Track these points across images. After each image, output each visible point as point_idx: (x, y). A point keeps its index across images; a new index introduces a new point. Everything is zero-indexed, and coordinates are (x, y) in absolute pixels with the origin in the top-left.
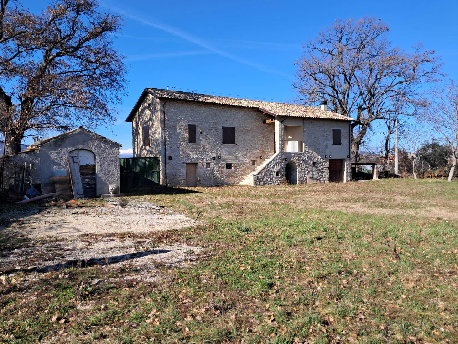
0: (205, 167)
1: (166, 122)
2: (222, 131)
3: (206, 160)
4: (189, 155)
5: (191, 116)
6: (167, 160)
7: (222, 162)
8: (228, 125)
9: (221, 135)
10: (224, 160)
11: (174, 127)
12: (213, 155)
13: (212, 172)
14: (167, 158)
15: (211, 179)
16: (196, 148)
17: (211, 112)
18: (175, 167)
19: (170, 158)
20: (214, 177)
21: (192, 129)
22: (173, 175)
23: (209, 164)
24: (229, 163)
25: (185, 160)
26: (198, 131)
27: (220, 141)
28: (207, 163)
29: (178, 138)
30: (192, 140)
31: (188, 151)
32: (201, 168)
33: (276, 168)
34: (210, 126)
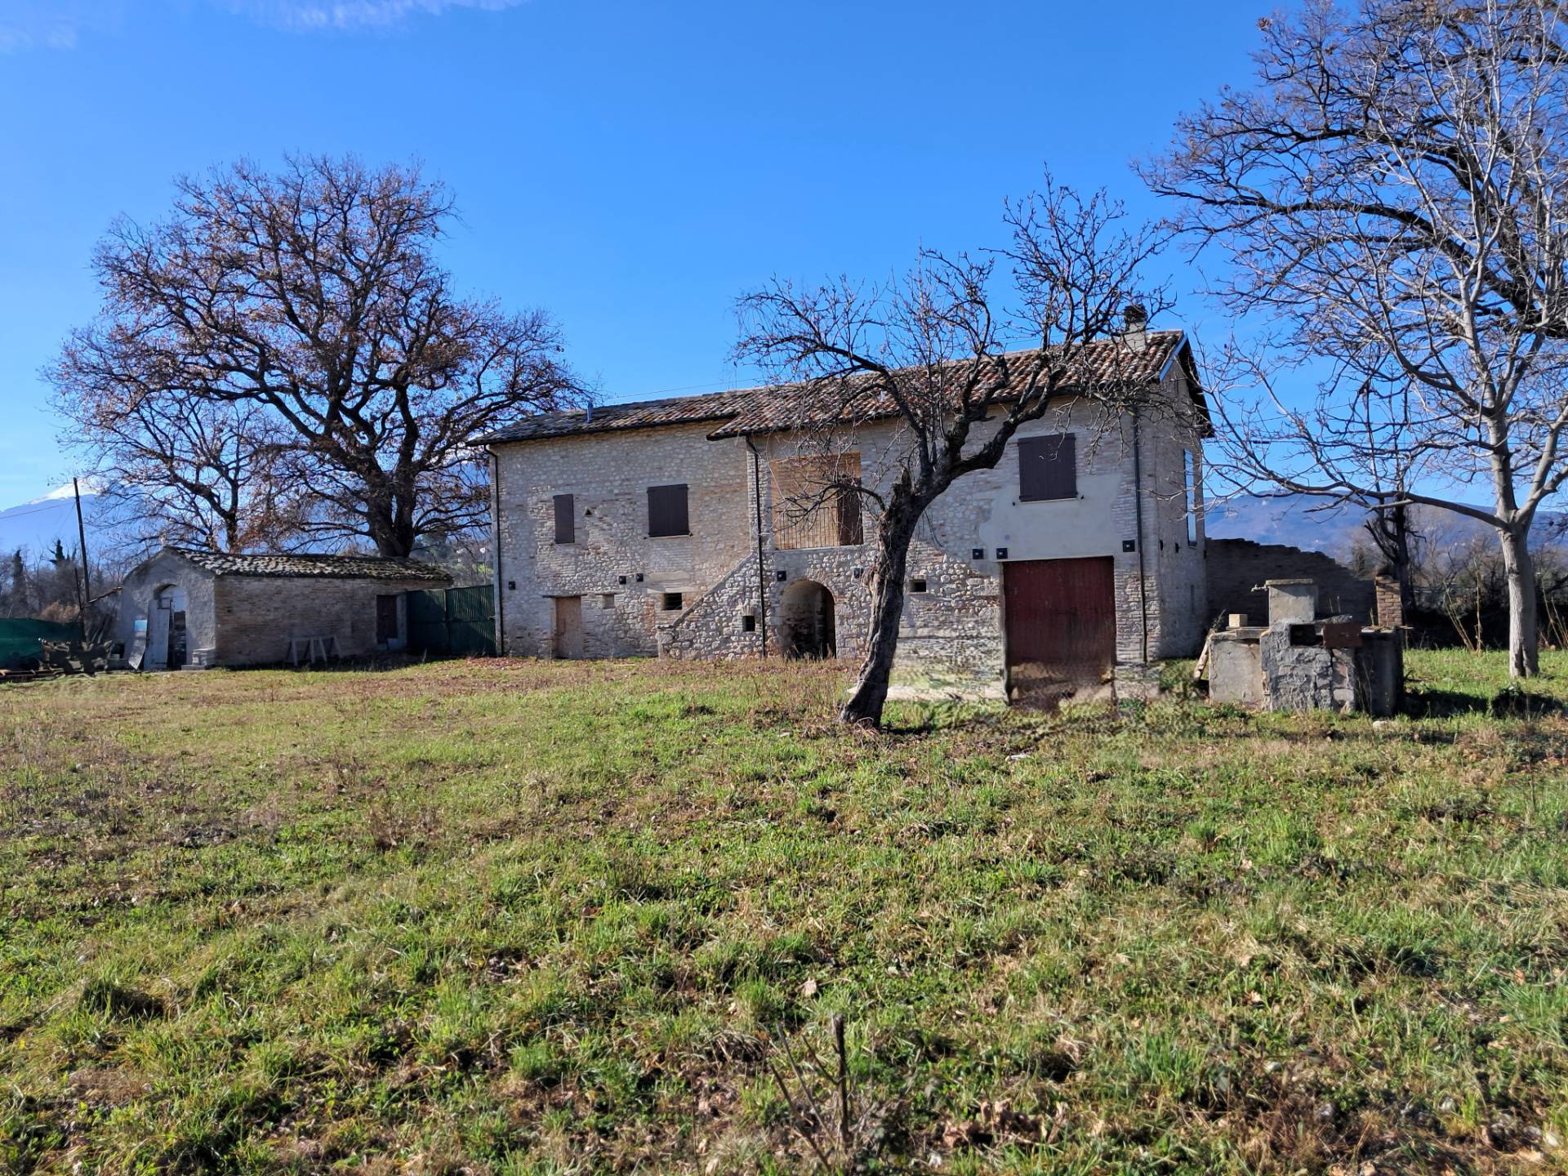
0: (600, 605)
1: (503, 498)
2: (646, 501)
3: (603, 586)
4: (557, 575)
5: (562, 472)
6: (506, 591)
7: (649, 591)
8: (665, 481)
9: (643, 511)
10: (654, 585)
11: (521, 507)
12: (624, 569)
13: (621, 618)
14: (506, 584)
15: (617, 638)
16: (576, 556)
17: (614, 453)
18: (525, 606)
19: (513, 586)
20: (626, 632)
21: (564, 507)
22: (520, 628)
23: (611, 595)
24: (669, 591)
25: (548, 587)
26: (580, 508)
27: (642, 529)
28: (606, 595)
29: (531, 533)
30: (565, 534)
31: (554, 567)
32: (592, 609)
33: (740, 607)
34: (611, 491)
